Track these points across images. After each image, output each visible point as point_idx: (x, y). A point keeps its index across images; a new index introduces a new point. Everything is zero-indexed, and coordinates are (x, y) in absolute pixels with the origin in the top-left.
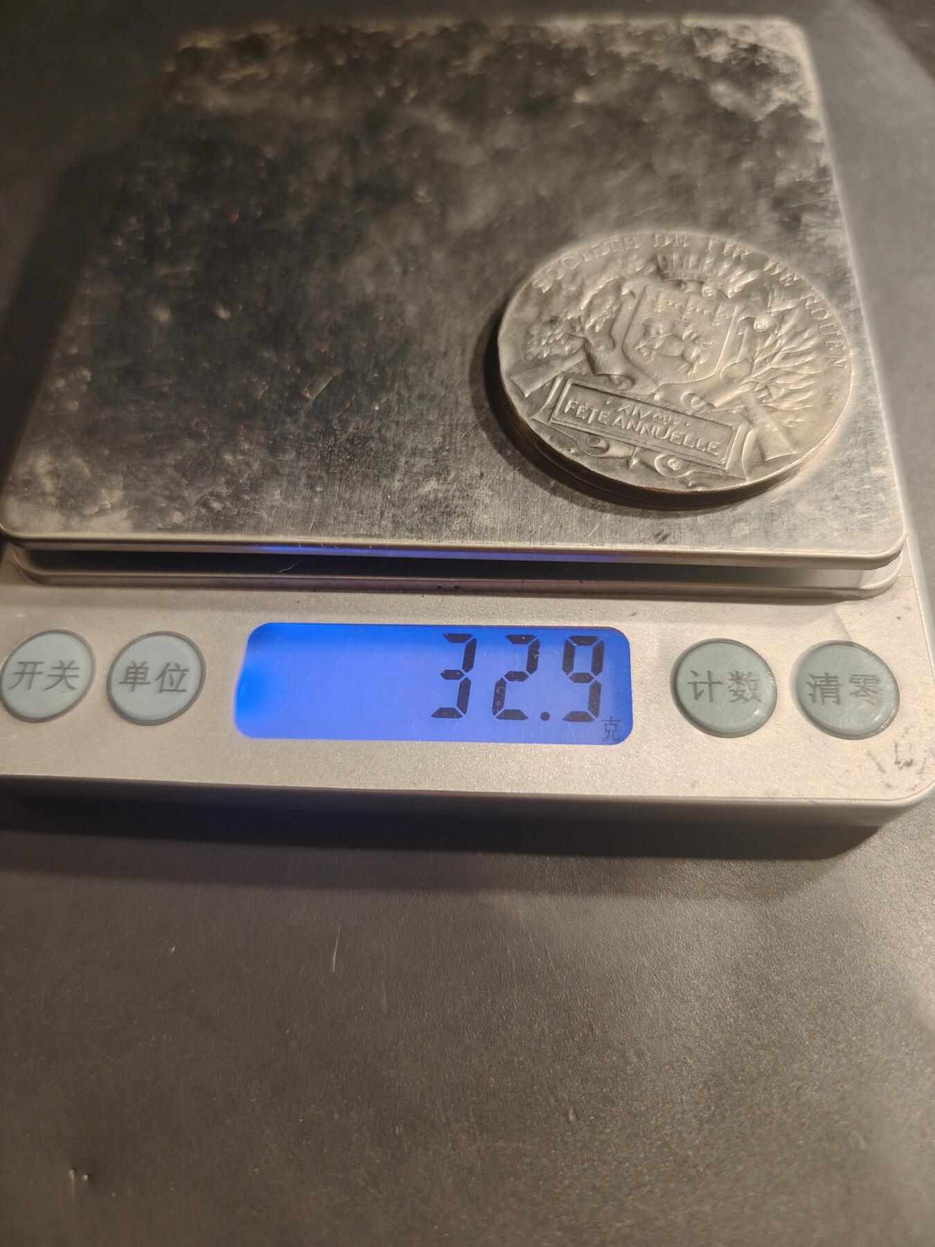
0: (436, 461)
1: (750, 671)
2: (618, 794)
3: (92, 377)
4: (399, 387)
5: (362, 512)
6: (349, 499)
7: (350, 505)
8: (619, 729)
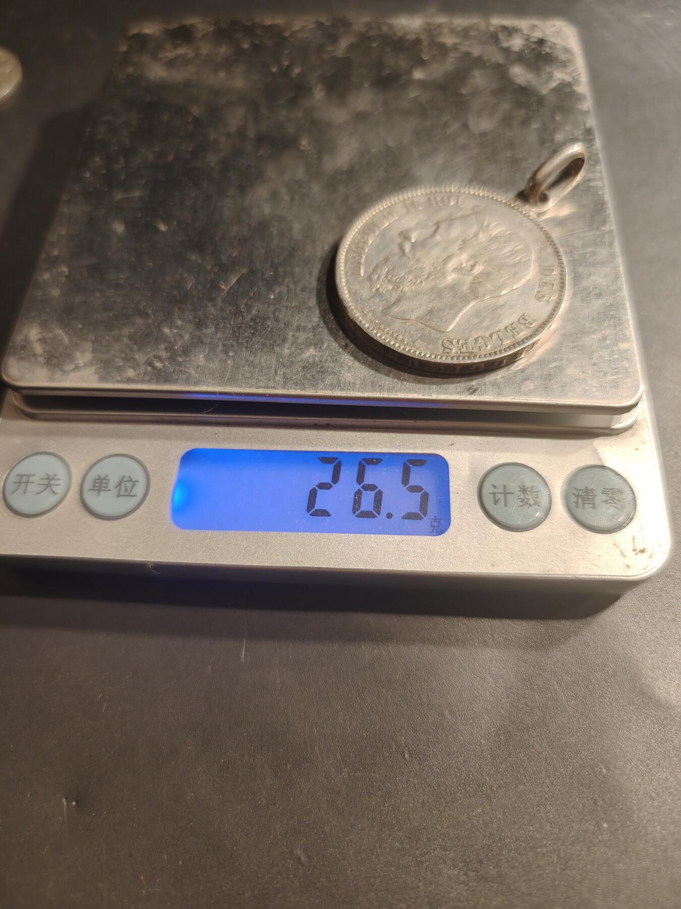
0: (314, 335)
1: (534, 484)
2: (440, 570)
3: (69, 272)
4: (288, 283)
5: (262, 371)
6: (252, 362)
7: (253, 365)
8: (441, 525)
